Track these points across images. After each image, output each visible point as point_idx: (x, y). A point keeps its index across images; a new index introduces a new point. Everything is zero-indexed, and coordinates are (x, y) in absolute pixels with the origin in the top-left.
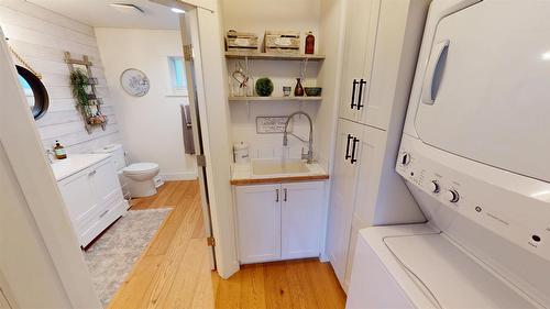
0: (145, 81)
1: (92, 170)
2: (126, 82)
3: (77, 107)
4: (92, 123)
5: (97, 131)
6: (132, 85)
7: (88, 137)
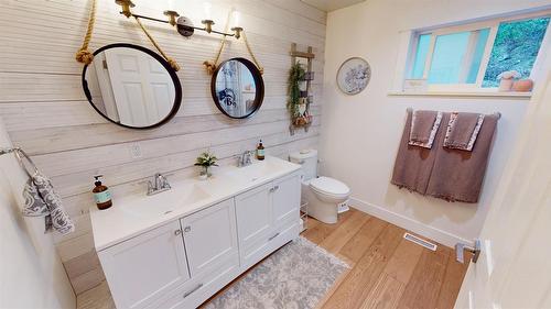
0: (366, 73)
1: (271, 186)
2: (343, 75)
3: (288, 105)
4: (298, 123)
5: (300, 133)
6: (348, 80)
7: (290, 138)
